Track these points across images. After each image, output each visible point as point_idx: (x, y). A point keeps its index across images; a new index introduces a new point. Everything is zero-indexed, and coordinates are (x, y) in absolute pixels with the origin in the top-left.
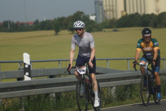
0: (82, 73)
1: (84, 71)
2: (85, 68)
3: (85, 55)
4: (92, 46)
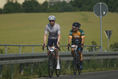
0: (52, 50)
4: (59, 33)
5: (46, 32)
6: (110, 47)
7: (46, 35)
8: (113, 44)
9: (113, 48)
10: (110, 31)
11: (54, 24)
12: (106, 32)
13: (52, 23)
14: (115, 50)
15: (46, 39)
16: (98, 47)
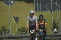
1: (33, 32)
2: (33, 31)
3: (32, 25)
5: (28, 21)
6: (18, 31)
7: (28, 23)
8: (21, 28)
9: (20, 32)
10: (17, 18)
11: (33, 16)
12: (14, 18)
13: (32, 15)
14: (22, 34)
15: (28, 25)
16: (8, 31)
